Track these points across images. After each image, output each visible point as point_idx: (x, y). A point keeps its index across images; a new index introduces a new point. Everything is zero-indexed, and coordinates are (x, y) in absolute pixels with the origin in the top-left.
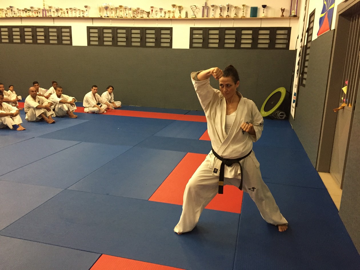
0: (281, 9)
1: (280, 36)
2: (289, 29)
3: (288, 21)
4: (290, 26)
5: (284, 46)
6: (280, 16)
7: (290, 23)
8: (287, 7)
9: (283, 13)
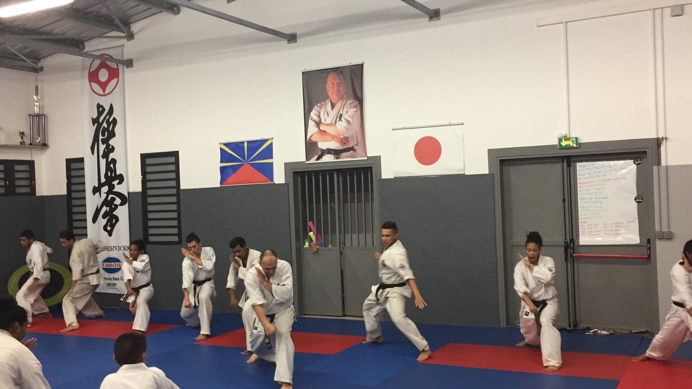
0: (20, 133)
1: (20, 173)
2: (31, 164)
3: (28, 151)
4: (31, 158)
5: (27, 190)
6: (18, 143)
7: (31, 154)
8: (27, 131)
9: (22, 138)
